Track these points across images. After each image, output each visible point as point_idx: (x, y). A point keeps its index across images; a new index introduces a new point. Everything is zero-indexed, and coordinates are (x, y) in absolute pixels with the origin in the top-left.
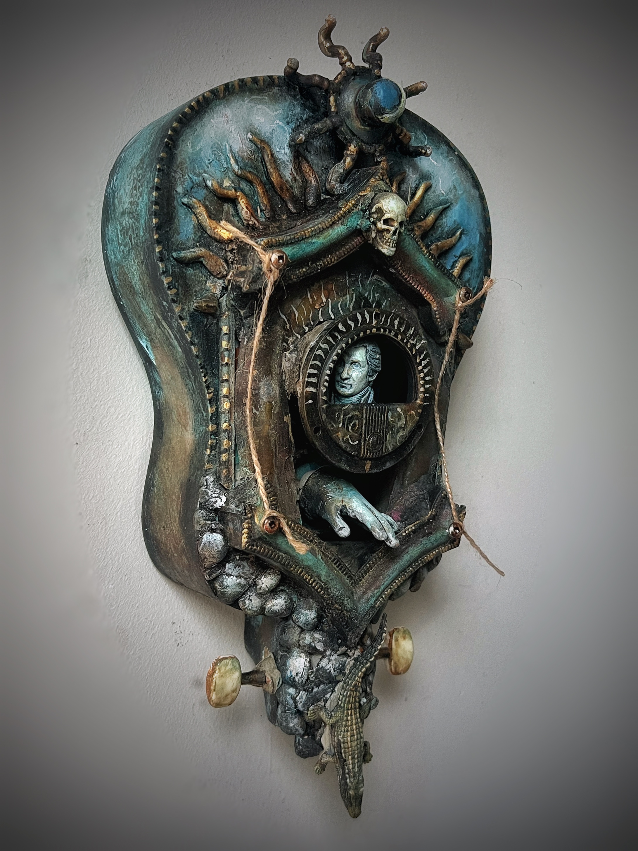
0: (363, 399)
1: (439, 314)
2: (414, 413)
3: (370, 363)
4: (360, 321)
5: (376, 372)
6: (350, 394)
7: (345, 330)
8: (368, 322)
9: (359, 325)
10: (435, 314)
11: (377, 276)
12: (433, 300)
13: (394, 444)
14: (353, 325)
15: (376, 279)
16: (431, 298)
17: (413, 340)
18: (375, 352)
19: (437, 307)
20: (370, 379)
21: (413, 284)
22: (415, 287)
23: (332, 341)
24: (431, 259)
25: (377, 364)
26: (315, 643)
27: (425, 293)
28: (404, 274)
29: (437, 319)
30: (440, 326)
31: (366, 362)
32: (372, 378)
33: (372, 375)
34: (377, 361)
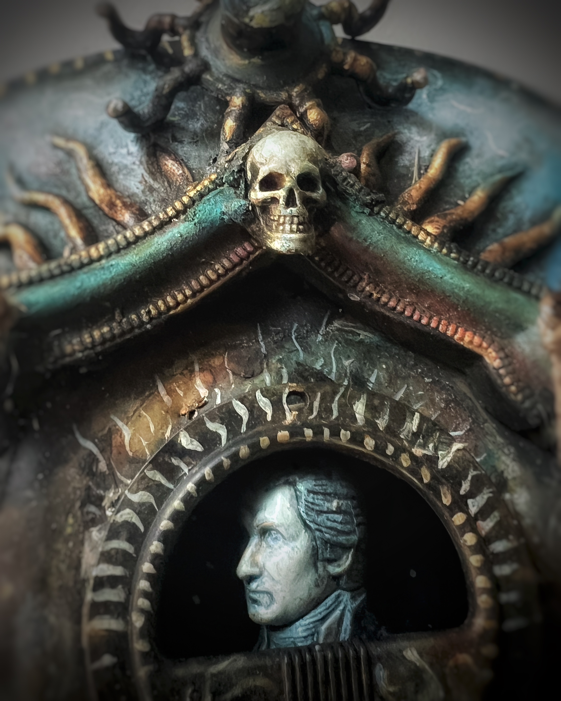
0: (323, 628)
1: (508, 374)
3: (312, 525)
4: (245, 419)
5: (345, 548)
6: (277, 619)
7: (200, 448)
8: (269, 418)
9: (244, 428)
10: (500, 376)
11: (340, 322)
12: (485, 345)
14: (223, 432)
15: (338, 330)
16: (477, 340)
17: (424, 446)
18: (324, 494)
19: (501, 359)
20: (334, 569)
21: (415, 317)
22: (424, 321)
23: (164, 481)
24: (448, 255)
25: (339, 527)
27: (456, 332)
28: (384, 299)
29: (508, 386)
30: (523, 402)
31: (300, 525)
32: (339, 566)
33: (333, 556)
34: (339, 518)
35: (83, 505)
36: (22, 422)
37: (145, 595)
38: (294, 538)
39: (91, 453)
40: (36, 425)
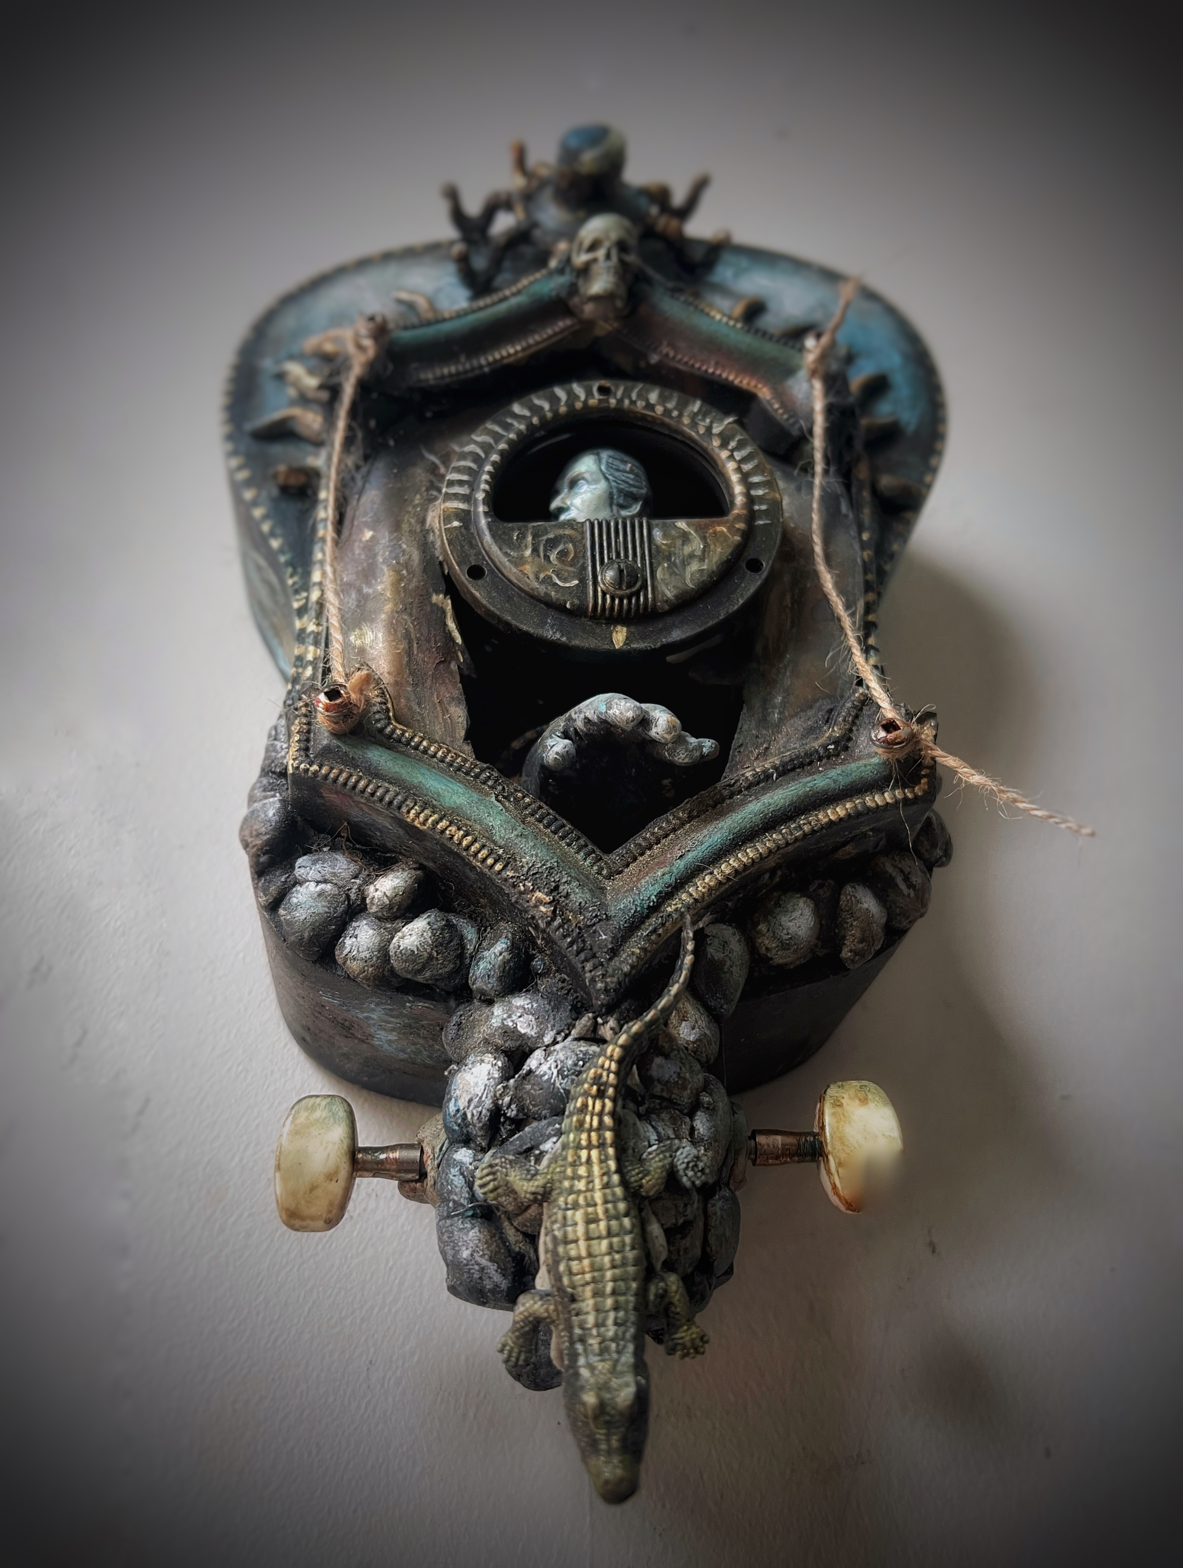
1: (777, 402)
2: (725, 530)
3: (610, 478)
4: (564, 399)
5: (636, 498)
10: (771, 404)
12: (760, 386)
13: (680, 585)
16: (754, 383)
18: (621, 460)
21: (704, 368)
22: (711, 370)
25: (631, 482)
26: (514, 1018)
27: (736, 377)
28: (680, 357)
29: (776, 410)
30: (788, 419)
31: (601, 476)
32: (630, 512)
33: (625, 504)
34: (632, 476)
35: (427, 490)
36: (380, 440)
37: (487, 482)
38: (596, 482)
39: (433, 463)
40: (391, 443)
